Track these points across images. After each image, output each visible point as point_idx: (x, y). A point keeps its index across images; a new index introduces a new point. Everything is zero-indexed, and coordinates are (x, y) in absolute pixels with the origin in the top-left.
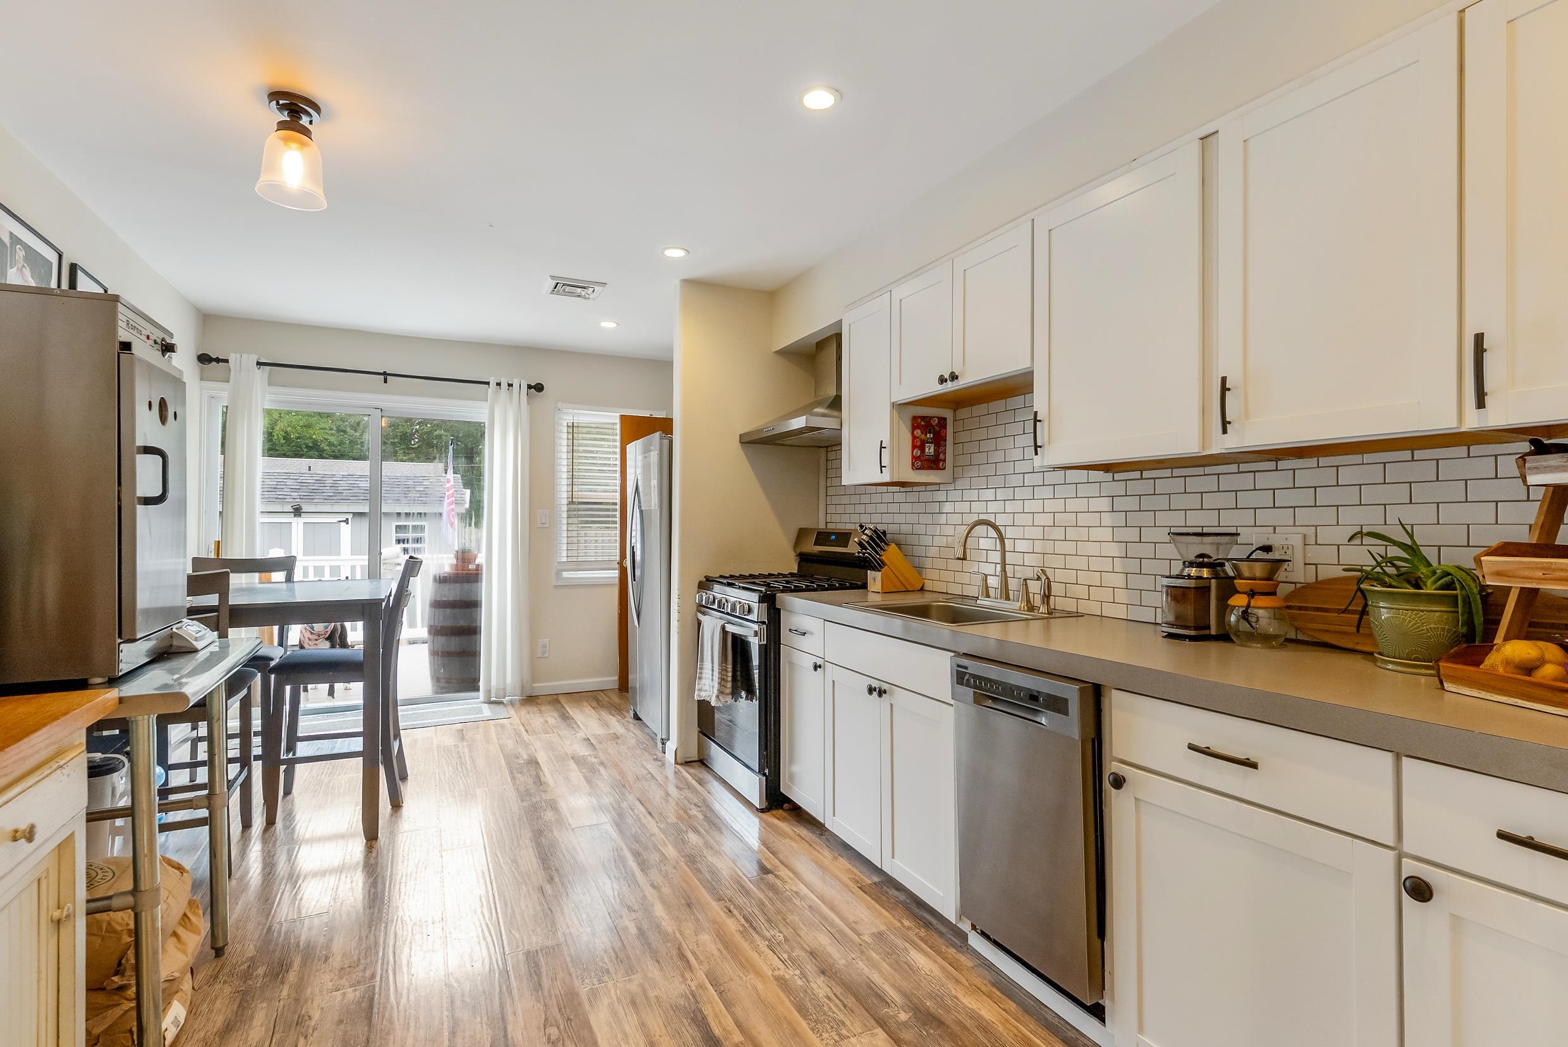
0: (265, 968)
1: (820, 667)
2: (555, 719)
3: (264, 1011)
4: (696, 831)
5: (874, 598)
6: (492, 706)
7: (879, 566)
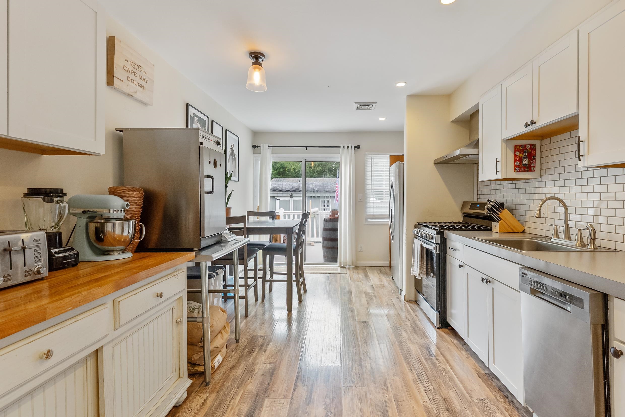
0: (248, 350)
1: (462, 266)
2: (362, 276)
3: (244, 364)
4: (406, 331)
5: (495, 235)
6: (341, 268)
7: (498, 220)
